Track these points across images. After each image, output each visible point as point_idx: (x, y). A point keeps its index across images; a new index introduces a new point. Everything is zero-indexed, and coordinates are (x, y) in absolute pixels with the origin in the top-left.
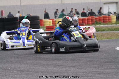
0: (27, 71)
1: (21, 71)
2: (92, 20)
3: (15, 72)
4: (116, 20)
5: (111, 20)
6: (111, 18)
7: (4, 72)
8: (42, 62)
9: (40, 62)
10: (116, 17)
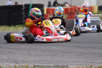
0: (71, 53)
1: (65, 52)
2: (75, 10)
3: (61, 53)
4: (98, 10)
5: (93, 10)
6: (93, 8)
7: (50, 53)
8: (77, 45)
9: (75, 44)
10: (98, 7)
